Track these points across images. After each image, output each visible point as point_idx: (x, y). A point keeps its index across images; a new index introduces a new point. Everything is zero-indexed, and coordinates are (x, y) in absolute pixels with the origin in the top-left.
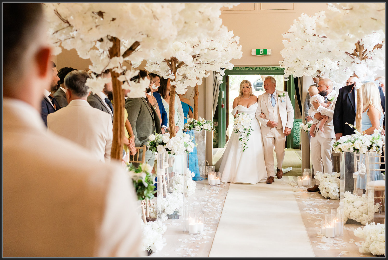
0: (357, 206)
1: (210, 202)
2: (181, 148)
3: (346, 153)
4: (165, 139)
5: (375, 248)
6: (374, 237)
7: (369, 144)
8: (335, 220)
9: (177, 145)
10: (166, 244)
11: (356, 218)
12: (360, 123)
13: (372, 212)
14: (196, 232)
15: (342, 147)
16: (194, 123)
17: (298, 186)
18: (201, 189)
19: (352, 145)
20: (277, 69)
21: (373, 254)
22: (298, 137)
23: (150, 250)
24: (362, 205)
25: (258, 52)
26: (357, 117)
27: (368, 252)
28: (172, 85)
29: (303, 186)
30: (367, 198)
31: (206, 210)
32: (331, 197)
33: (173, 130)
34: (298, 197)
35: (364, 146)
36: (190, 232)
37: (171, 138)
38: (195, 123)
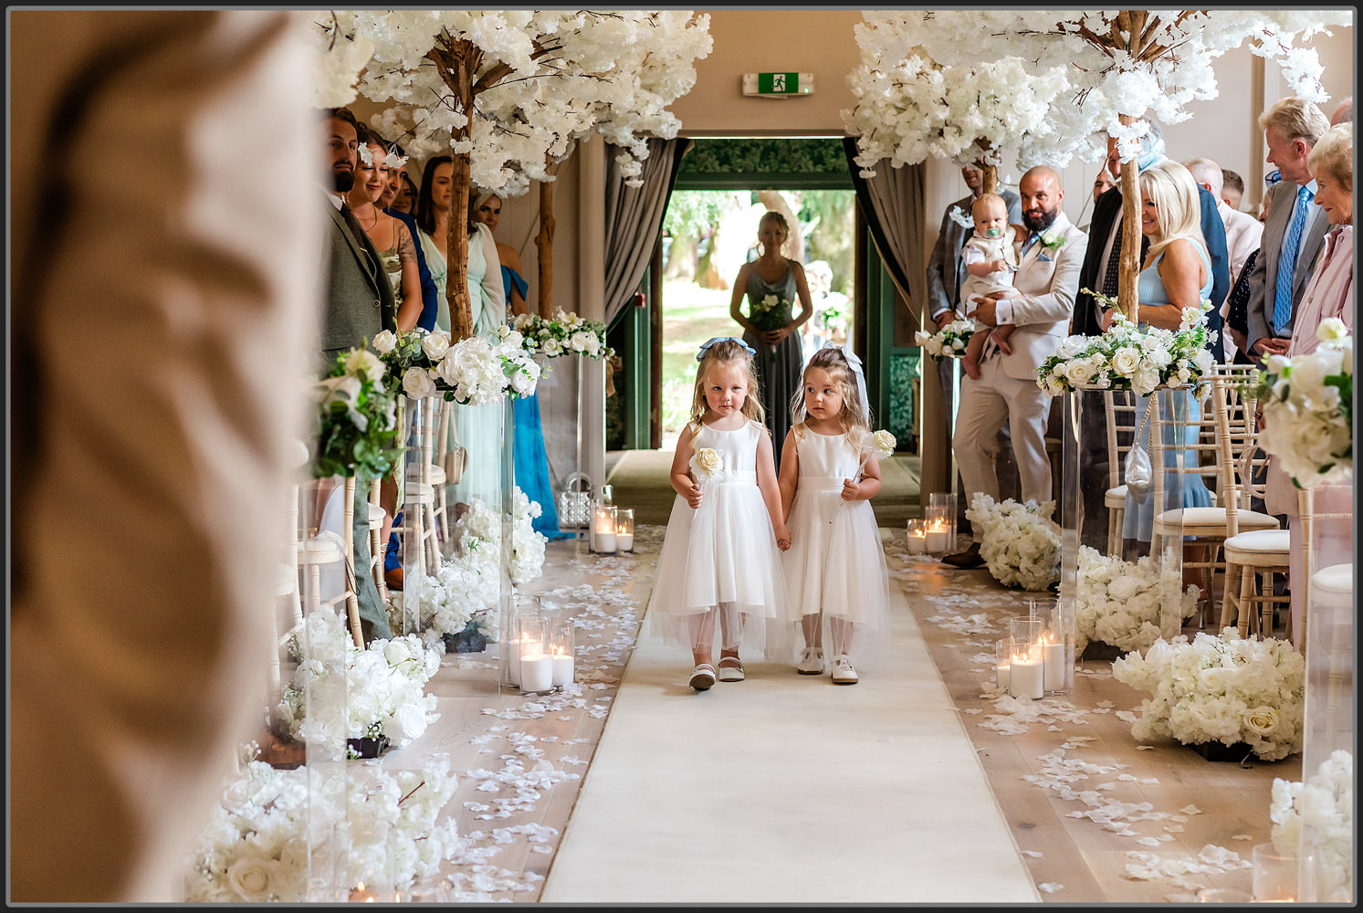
0: (1122, 596)
1: (596, 603)
2: (491, 378)
3: (1086, 393)
4: (434, 346)
5: (1191, 719)
6: (1184, 681)
7: (1164, 359)
8: (1045, 640)
9: (476, 366)
10: (437, 716)
11: (1116, 635)
12: (1132, 289)
13: (1176, 616)
14: (546, 684)
15: (1070, 372)
16: (539, 330)
17: (910, 555)
18: (565, 567)
19: (1105, 364)
20: (831, 169)
21: (1181, 742)
22: (907, 411)
23: (380, 735)
24: (1139, 590)
25: (766, 82)
26: (1123, 267)
27: (1166, 737)
28: (456, 153)
29: (927, 554)
30: (1155, 572)
31: (583, 625)
32: (1027, 583)
33: (463, 316)
34: (911, 584)
35: (1146, 366)
36: (525, 687)
37: (453, 343)
38: (542, 327)
